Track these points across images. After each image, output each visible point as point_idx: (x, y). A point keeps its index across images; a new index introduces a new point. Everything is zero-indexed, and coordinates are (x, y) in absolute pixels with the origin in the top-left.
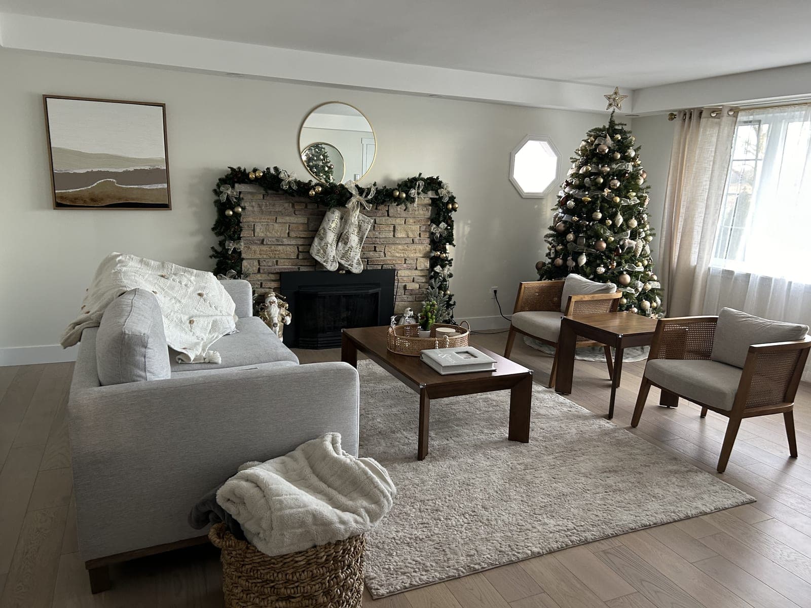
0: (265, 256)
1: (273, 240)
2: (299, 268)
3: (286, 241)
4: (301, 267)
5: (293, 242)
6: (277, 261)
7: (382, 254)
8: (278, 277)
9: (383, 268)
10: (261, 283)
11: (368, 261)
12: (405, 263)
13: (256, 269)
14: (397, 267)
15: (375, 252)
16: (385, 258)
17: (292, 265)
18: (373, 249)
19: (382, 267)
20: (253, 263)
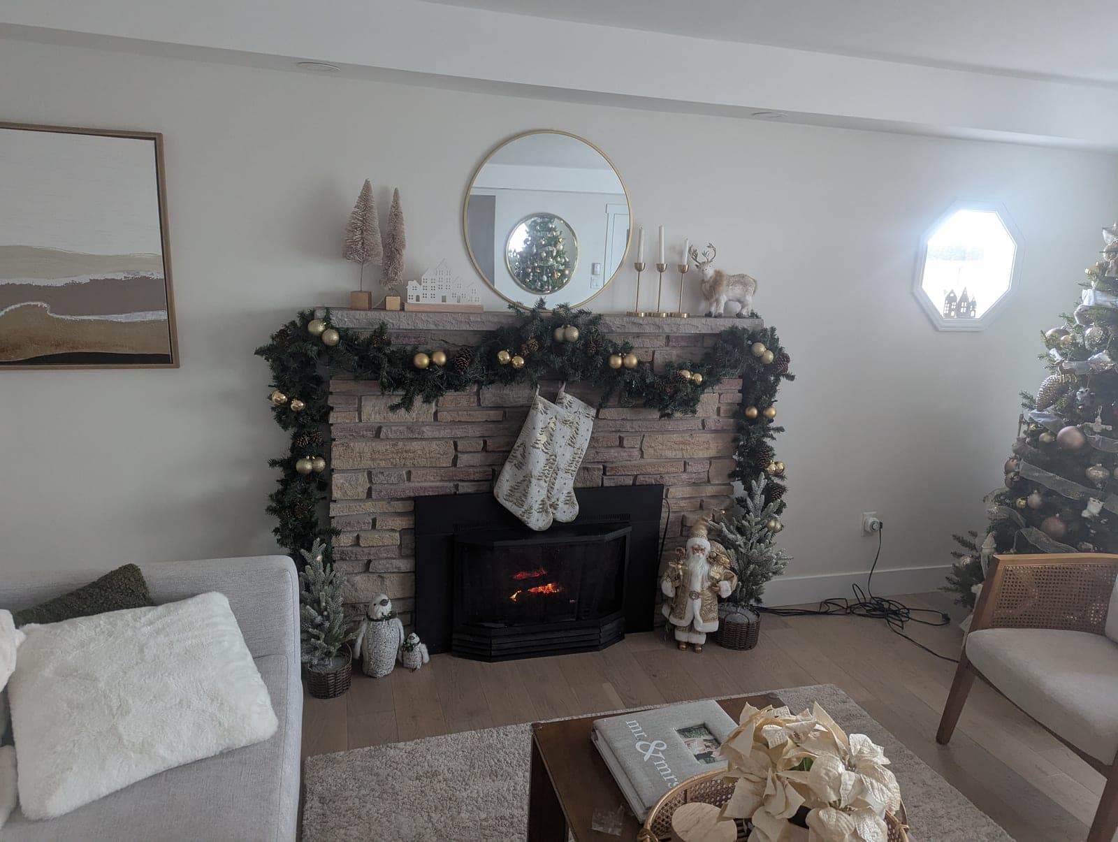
0: (383, 464)
1: (401, 428)
2: (457, 487)
3: (428, 432)
4: (460, 484)
5: (445, 433)
6: (409, 473)
7: (636, 453)
8: (409, 506)
9: (637, 484)
10: (374, 521)
11: (605, 468)
12: (685, 471)
13: (362, 491)
14: (667, 480)
15: (620, 449)
16: (642, 461)
17: (442, 480)
18: (617, 443)
19: (635, 479)
20: (357, 480)
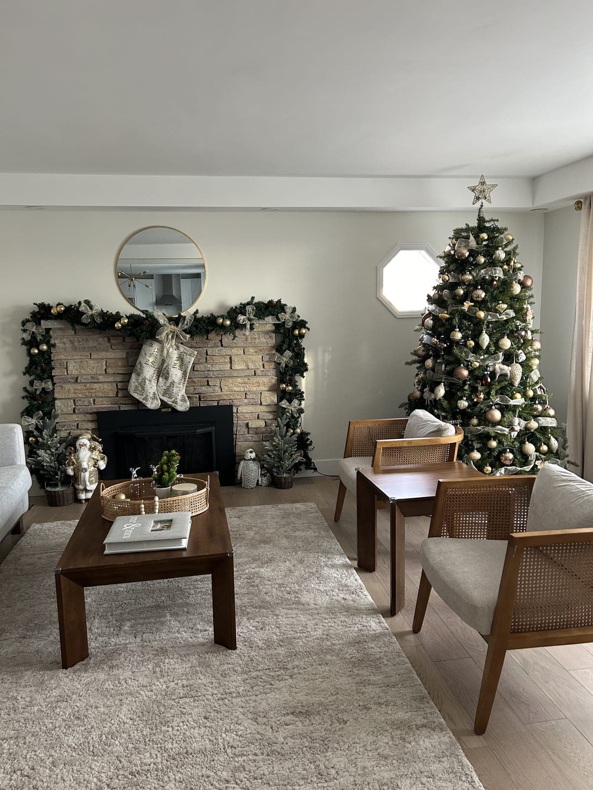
0: (80, 395)
1: (88, 377)
2: (119, 407)
3: (101, 378)
4: (121, 406)
5: (111, 379)
6: (94, 400)
7: (217, 389)
8: (95, 417)
9: (219, 405)
10: (78, 425)
11: (200, 396)
12: (246, 398)
13: (71, 410)
14: (236, 402)
15: (208, 387)
16: (222, 393)
17: (112, 404)
18: (206, 384)
19: (218, 403)
20: (68, 403)
